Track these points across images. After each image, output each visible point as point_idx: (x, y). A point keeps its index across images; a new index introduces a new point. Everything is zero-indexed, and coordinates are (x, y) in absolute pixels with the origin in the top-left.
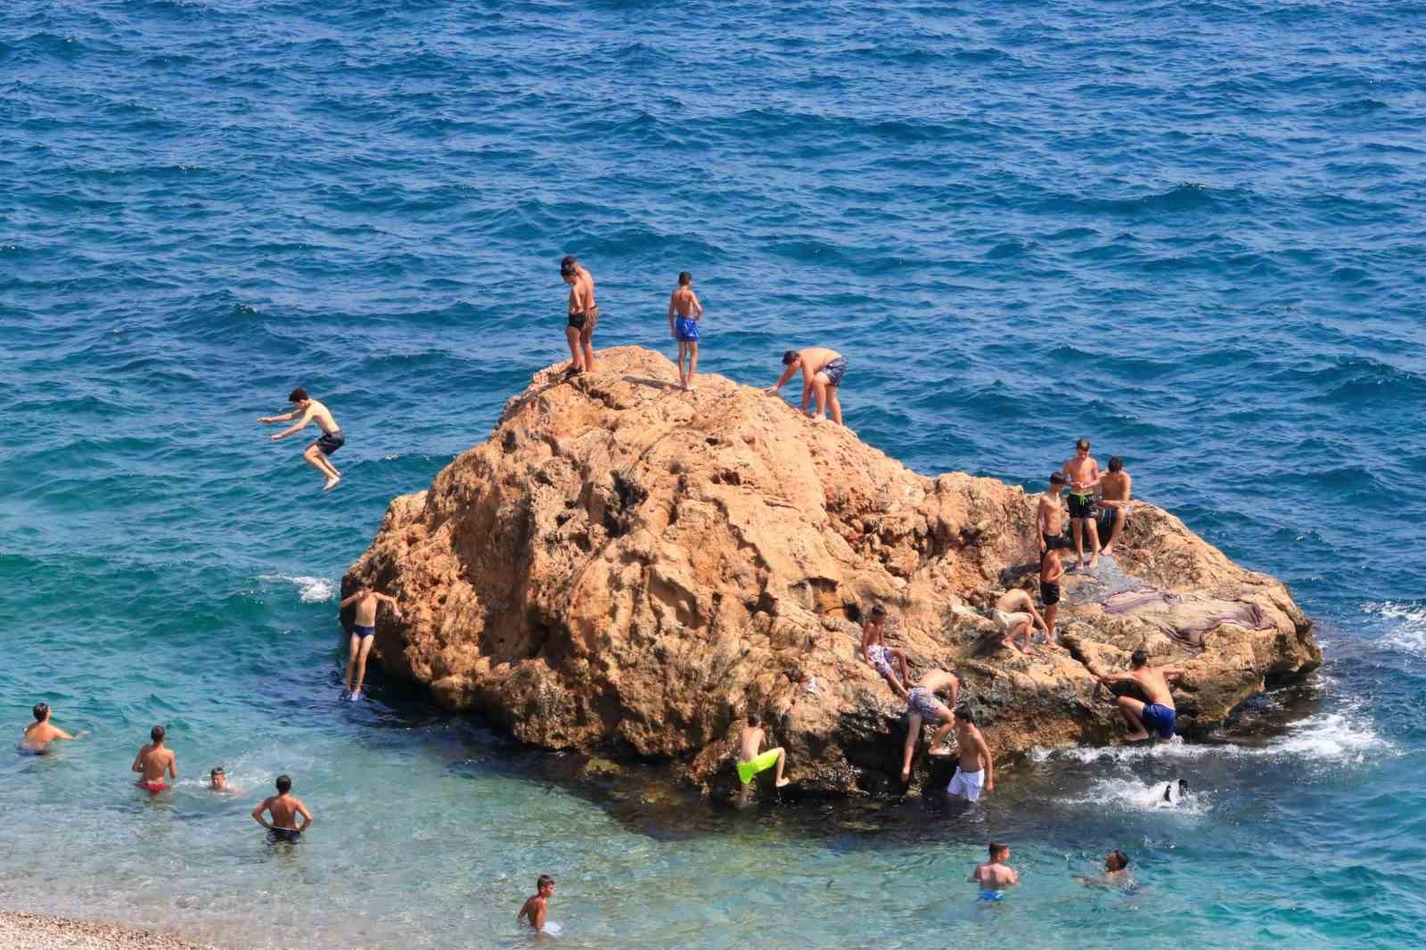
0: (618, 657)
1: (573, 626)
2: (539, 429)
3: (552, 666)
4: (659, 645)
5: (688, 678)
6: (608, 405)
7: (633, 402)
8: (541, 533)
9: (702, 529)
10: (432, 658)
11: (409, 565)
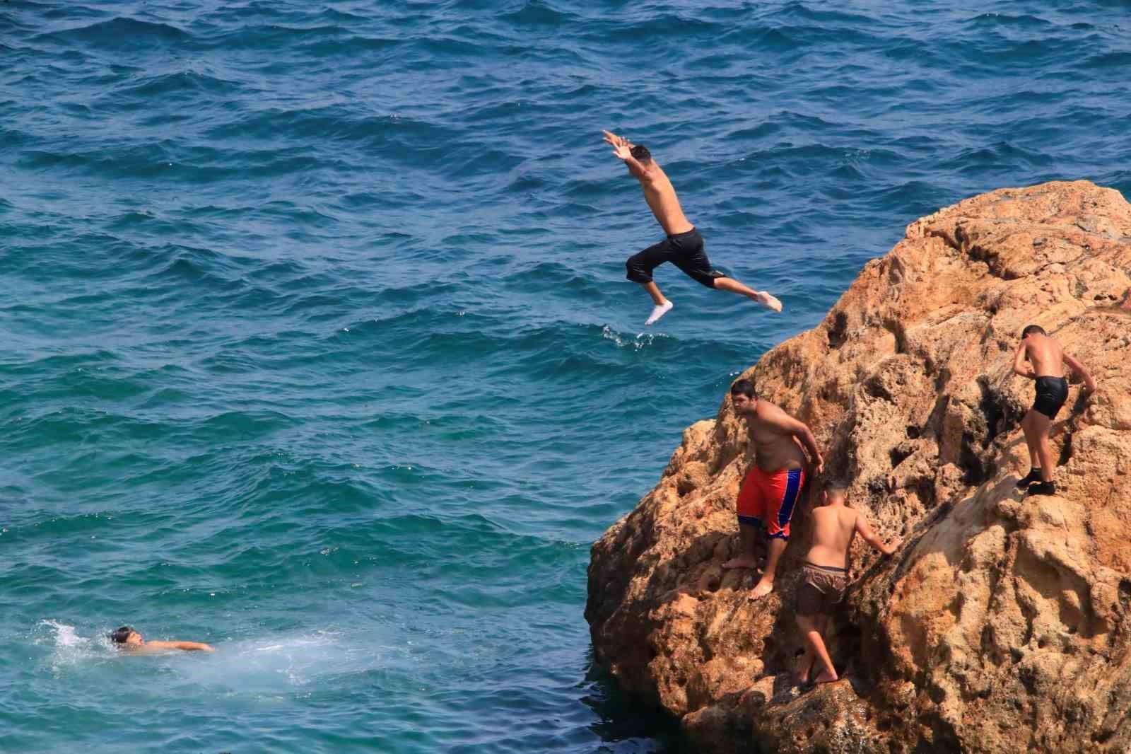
0: (960, 679)
1: (894, 627)
2: (882, 309)
3: (861, 692)
4: (1027, 662)
5: (1070, 717)
6: (994, 271)
7: (1032, 266)
8: (863, 477)
9: (1113, 476)
10: (690, 676)
11: (671, 526)
